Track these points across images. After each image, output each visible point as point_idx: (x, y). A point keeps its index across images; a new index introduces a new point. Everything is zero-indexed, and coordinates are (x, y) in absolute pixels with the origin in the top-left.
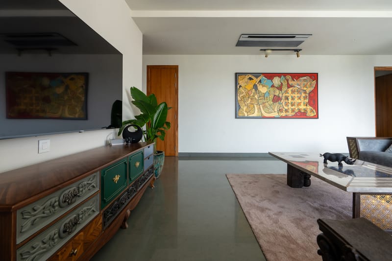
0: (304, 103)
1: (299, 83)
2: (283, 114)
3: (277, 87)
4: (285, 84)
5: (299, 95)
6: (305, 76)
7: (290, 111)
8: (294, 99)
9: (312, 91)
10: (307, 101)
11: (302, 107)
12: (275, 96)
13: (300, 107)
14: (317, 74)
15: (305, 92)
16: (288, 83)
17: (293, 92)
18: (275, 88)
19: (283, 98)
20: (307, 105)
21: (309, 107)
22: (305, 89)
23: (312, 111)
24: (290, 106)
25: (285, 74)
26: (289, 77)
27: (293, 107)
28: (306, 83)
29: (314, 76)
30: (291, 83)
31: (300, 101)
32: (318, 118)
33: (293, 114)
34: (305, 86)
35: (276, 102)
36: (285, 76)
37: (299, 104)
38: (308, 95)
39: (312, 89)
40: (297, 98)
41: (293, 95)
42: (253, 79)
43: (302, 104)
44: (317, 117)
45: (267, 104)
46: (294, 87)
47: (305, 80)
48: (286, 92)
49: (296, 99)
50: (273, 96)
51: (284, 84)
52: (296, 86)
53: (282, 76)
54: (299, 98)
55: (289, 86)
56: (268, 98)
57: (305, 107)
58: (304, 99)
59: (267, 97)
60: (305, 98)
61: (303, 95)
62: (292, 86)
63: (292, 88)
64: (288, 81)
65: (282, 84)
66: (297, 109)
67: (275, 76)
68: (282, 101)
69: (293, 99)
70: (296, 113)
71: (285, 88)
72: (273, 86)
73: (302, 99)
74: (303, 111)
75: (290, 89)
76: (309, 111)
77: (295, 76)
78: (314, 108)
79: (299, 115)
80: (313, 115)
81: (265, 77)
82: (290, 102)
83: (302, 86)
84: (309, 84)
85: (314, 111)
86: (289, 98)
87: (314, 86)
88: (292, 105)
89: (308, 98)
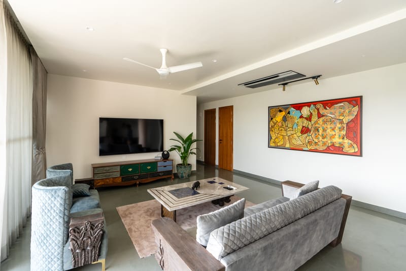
0: (340, 136)
1: (332, 111)
2: (313, 148)
3: (306, 118)
4: (315, 114)
5: (333, 126)
6: (341, 102)
7: (320, 144)
8: (326, 130)
9: (352, 120)
10: (344, 132)
11: (337, 140)
12: (303, 127)
13: (334, 140)
14: (361, 97)
15: (341, 122)
16: (319, 113)
17: (325, 122)
18: (304, 119)
19: (313, 129)
20: (343, 138)
21: (347, 142)
22: (341, 118)
23: (351, 146)
24: (321, 138)
25: (315, 103)
26: (320, 106)
27: (325, 140)
28: (342, 110)
29: (355, 100)
30: (322, 111)
31: (334, 133)
32: (361, 155)
33: (325, 148)
34: (342, 114)
35: (305, 133)
36: (315, 105)
37: (333, 137)
38: (345, 126)
39: (352, 117)
40: (330, 130)
41: (325, 126)
42: (282, 111)
43: (337, 136)
45: (295, 135)
46: (327, 116)
47: (341, 107)
48: (316, 122)
49: (329, 131)
50: (301, 127)
51: (313, 113)
52: (328, 115)
53: (312, 106)
54: (333, 130)
55: (320, 116)
56: (297, 129)
57: (341, 140)
58: (340, 131)
59: (295, 129)
60: (341, 129)
61: (339, 126)
62: (323, 116)
63: (323, 118)
64: (318, 110)
65: (311, 113)
66: (329, 142)
67: (304, 106)
68: (312, 132)
69: (324, 130)
70: (328, 147)
71: (315, 118)
72: (301, 117)
73: (337, 130)
74: (337, 145)
75: (321, 119)
76: (346, 145)
77: (327, 104)
78: (356, 143)
79: (332, 149)
80: (353, 151)
81: (294, 108)
82: (320, 134)
83: (337, 114)
84: (347, 111)
85: (355, 146)
86: (319, 129)
87: (356, 113)
88: (324, 138)
89: (345, 129)
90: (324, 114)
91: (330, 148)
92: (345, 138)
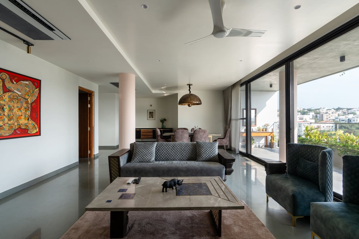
0: (25, 116)
1: (19, 87)
5: (19, 105)
6: (27, 80)
7: (6, 127)
8: (13, 110)
9: (35, 102)
10: (29, 113)
11: (23, 121)
13: (20, 122)
14: (40, 81)
15: (27, 101)
16: (4, 86)
17: (11, 99)
20: (28, 119)
21: (31, 122)
22: (27, 97)
23: (34, 127)
24: (6, 121)
26: (5, 76)
27: (11, 122)
28: (28, 89)
29: (36, 82)
30: (9, 85)
31: (20, 114)
32: (40, 135)
33: (11, 132)
34: (27, 94)
37: (20, 117)
38: (30, 106)
39: (34, 98)
40: (17, 109)
41: (11, 104)
43: (23, 117)
44: (38, 134)
46: (13, 92)
47: (26, 86)
48: (1, 98)
49: (15, 110)
52: (15, 91)
54: (20, 109)
55: (5, 90)
57: (26, 122)
58: (26, 111)
60: (26, 109)
61: (25, 105)
62: (9, 91)
63: (10, 94)
64: (3, 81)
66: (16, 124)
69: (11, 110)
70: (15, 130)
73: (23, 111)
74: (23, 127)
75: (7, 95)
76: (30, 127)
77: (14, 77)
78: (37, 123)
79: (19, 133)
80: (35, 132)
82: (6, 114)
83: (23, 92)
84: (31, 91)
85: (36, 126)
86: (4, 107)
87: (37, 95)
88: (10, 120)
89: (30, 109)
90: (10, 89)
91: (17, 131)
92: (30, 119)
